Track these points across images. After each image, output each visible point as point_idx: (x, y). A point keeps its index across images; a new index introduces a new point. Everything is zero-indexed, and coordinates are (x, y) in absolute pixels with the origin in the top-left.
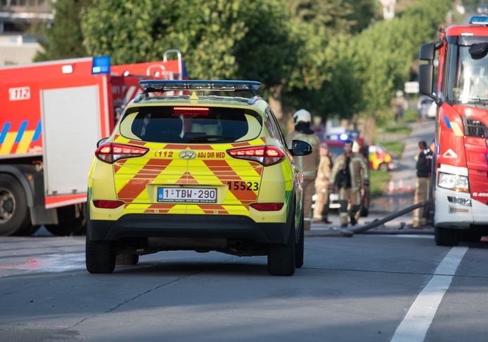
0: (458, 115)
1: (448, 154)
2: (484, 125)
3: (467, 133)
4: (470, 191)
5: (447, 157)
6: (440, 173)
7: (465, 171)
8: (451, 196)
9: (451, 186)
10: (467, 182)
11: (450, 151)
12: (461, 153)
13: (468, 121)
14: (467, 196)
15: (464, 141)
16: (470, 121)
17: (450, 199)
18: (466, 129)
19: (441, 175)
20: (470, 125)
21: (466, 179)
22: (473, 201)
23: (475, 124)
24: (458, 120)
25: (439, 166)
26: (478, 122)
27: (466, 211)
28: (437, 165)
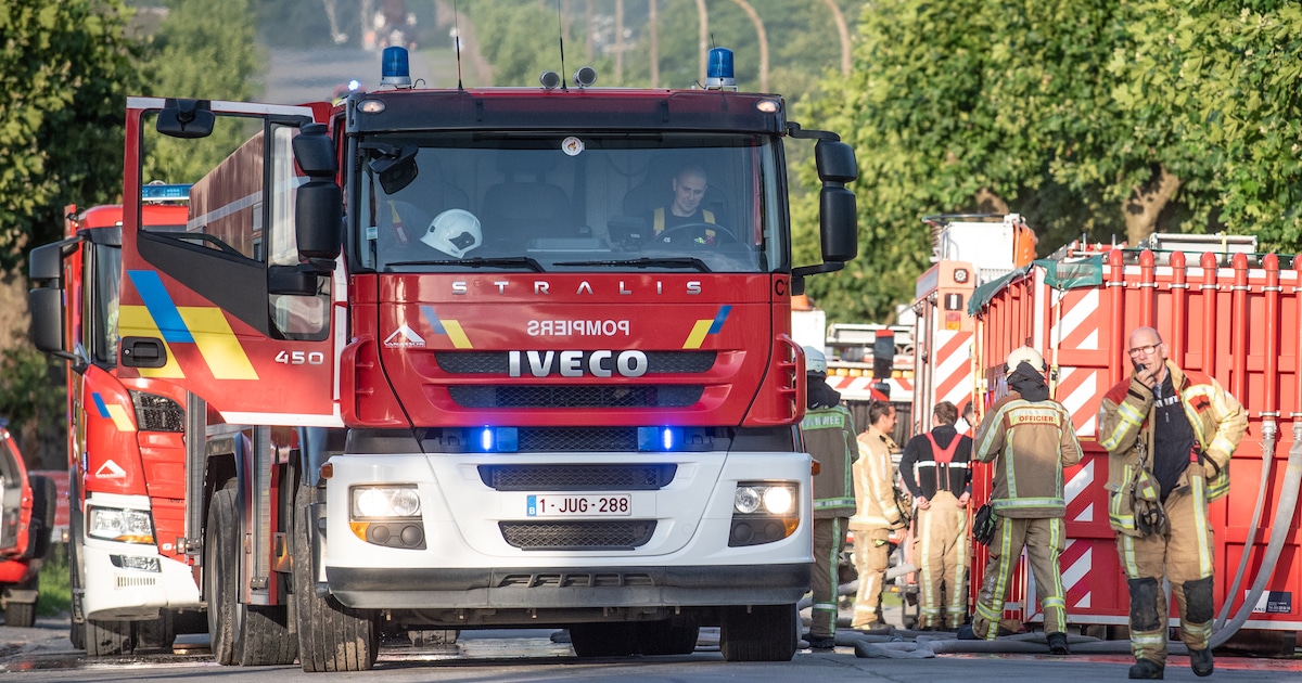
0: (123, 391)
1: (107, 471)
2: (177, 406)
3: (143, 424)
4: (155, 541)
5: (104, 476)
6: (92, 508)
7: (143, 502)
8: (116, 553)
9: (114, 533)
10: (148, 522)
11: (110, 464)
12: (134, 466)
13: (143, 400)
14: (151, 552)
15: (137, 439)
16: (147, 400)
17: (117, 561)
18: (141, 414)
19: (92, 513)
20: (148, 409)
21: (147, 516)
22: (162, 559)
23: (158, 405)
24: (122, 398)
25: (88, 495)
26: (163, 400)
27: (151, 582)
28: (83, 494)
